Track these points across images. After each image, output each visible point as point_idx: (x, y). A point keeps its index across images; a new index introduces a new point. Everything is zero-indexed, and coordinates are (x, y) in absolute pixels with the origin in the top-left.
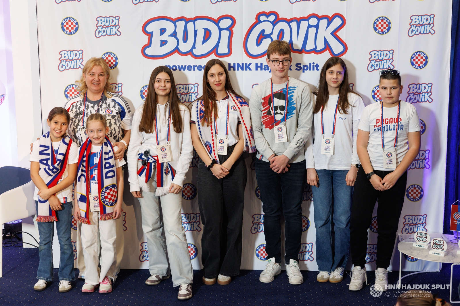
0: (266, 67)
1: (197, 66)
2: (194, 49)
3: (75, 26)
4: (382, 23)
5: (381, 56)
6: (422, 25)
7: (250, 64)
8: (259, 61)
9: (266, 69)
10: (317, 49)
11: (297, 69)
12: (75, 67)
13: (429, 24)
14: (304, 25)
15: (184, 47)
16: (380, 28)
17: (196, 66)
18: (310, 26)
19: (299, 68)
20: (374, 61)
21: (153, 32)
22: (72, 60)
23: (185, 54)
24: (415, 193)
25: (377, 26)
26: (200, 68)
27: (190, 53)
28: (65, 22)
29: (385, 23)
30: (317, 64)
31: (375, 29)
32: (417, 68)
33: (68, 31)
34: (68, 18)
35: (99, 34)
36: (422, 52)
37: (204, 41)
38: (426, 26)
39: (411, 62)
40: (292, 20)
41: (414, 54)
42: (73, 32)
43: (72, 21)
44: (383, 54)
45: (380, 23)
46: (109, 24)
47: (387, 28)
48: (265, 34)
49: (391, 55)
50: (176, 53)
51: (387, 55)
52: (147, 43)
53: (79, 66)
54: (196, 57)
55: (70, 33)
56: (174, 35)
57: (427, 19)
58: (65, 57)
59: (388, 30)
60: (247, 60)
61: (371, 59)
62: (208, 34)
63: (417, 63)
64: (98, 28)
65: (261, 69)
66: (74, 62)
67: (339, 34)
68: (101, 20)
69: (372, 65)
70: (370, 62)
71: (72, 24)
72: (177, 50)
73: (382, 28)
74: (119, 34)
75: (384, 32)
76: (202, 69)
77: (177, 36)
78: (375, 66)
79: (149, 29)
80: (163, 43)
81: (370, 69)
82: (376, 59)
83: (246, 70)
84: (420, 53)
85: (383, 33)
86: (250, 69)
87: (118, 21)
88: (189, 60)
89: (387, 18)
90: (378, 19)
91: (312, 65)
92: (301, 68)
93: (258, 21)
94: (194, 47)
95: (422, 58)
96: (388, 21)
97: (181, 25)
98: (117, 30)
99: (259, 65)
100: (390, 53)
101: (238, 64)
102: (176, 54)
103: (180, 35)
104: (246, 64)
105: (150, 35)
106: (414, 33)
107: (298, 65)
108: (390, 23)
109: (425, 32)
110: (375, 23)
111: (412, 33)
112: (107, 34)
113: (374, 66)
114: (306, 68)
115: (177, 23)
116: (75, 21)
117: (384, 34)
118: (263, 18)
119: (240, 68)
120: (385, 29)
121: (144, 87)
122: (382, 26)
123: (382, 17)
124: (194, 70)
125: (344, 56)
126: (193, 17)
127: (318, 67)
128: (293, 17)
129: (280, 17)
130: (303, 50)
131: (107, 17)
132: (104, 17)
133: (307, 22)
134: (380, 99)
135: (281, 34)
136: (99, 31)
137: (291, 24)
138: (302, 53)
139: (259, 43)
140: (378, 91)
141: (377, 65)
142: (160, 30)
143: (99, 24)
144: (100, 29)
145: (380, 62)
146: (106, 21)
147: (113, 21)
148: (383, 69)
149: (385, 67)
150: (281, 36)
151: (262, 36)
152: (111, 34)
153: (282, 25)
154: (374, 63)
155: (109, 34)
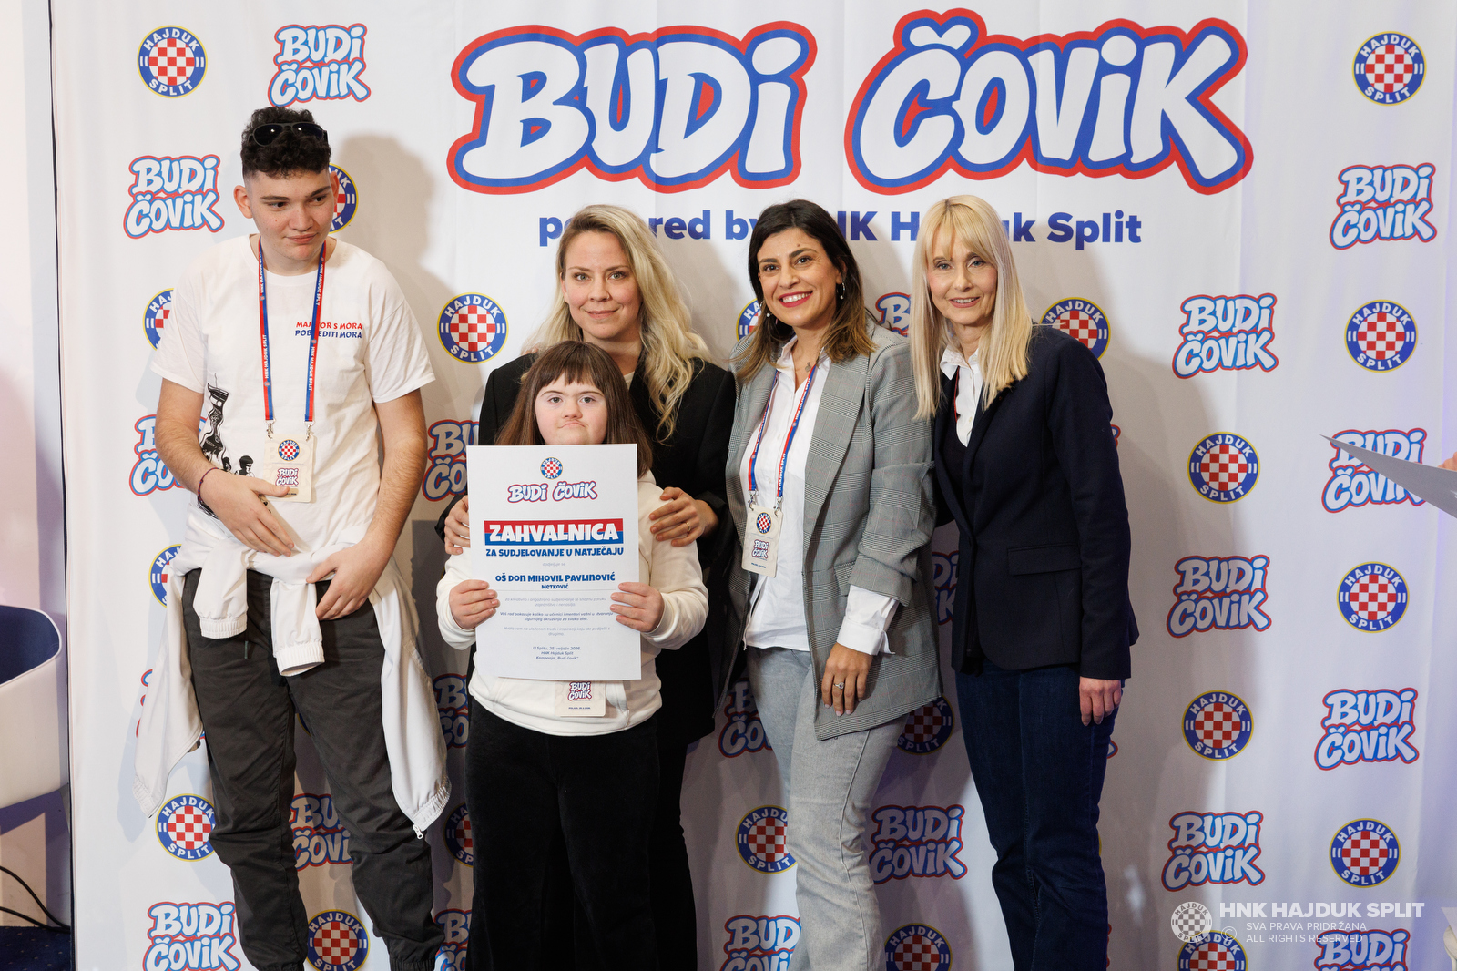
1: (664, 222)
2: (653, 157)
3: (190, 62)
4: (1390, 59)
5: (1383, 188)
7: (870, 215)
8: (905, 204)
10: (1135, 160)
11: (1052, 237)
12: (187, 223)
14: (1083, 62)
15: (616, 147)
16: (1380, 78)
17: (660, 221)
18: (1104, 69)
19: (1061, 233)
20: (1357, 207)
21: (493, 87)
22: (174, 195)
23: (616, 174)
25: (1370, 69)
26: (677, 228)
27: (637, 168)
28: (156, 45)
29: (1399, 59)
30: (1133, 218)
31: (1362, 83)
33: (164, 79)
34: (167, 31)
35: (283, 91)
37: (695, 122)
40: (1035, 45)
42: (182, 85)
43: (180, 44)
44: (1394, 180)
45: (1380, 59)
46: (325, 56)
47: (1407, 78)
48: (931, 97)
49: (1425, 182)
50: (585, 168)
51: (1406, 183)
52: (468, 130)
53: (203, 217)
54: (663, 185)
55: (174, 88)
56: (577, 98)
58: (150, 182)
59: (1414, 85)
60: (857, 199)
61: (1343, 201)
62: (707, 96)
64: (281, 71)
66: (185, 203)
67: (1218, 99)
68: (295, 39)
70: (1338, 210)
71: (181, 52)
72: (586, 158)
73: (1389, 78)
74: (361, 92)
76: (683, 232)
77: (589, 105)
78: (1361, 226)
79: (478, 74)
80: (534, 129)
81: (1340, 240)
82: (1363, 198)
83: (855, 237)
85: (1391, 96)
86: (871, 237)
87: (359, 41)
89: (1408, 40)
90: (1373, 42)
91: (1114, 220)
92: (1068, 233)
93: (903, 49)
94: (653, 145)
96: (1413, 50)
97: (604, 58)
98: (356, 78)
99: (905, 218)
100: (1419, 178)
102: (584, 173)
103: (600, 101)
104: (855, 216)
105: (483, 98)
107: (1060, 221)
108: (1419, 58)
110: (1360, 59)
112: (314, 94)
113: (1355, 226)
114: (1088, 232)
115: (589, 53)
116: (194, 44)
117: (1395, 101)
118: (921, 35)
120: (1402, 82)
121: (456, 302)
123: (1389, 36)
125: (1239, 185)
126: (651, 29)
127: (1138, 229)
128: (1042, 32)
129: (990, 33)
130: (1080, 163)
131: (318, 29)
132: (305, 29)
133: (1096, 52)
134: (1380, 355)
135: (994, 97)
136: (287, 80)
137: (1032, 59)
138: (1073, 173)
139: (905, 131)
140: (1372, 327)
141: (1367, 225)
142: (521, 80)
143: (288, 56)
144: (289, 75)
145: (1380, 212)
146: (311, 44)
147: (339, 43)
148: (1392, 237)
149: (1398, 233)
150: (992, 105)
151: (918, 107)
152: (332, 94)
153: (996, 64)
154: (1357, 215)
155: (324, 95)
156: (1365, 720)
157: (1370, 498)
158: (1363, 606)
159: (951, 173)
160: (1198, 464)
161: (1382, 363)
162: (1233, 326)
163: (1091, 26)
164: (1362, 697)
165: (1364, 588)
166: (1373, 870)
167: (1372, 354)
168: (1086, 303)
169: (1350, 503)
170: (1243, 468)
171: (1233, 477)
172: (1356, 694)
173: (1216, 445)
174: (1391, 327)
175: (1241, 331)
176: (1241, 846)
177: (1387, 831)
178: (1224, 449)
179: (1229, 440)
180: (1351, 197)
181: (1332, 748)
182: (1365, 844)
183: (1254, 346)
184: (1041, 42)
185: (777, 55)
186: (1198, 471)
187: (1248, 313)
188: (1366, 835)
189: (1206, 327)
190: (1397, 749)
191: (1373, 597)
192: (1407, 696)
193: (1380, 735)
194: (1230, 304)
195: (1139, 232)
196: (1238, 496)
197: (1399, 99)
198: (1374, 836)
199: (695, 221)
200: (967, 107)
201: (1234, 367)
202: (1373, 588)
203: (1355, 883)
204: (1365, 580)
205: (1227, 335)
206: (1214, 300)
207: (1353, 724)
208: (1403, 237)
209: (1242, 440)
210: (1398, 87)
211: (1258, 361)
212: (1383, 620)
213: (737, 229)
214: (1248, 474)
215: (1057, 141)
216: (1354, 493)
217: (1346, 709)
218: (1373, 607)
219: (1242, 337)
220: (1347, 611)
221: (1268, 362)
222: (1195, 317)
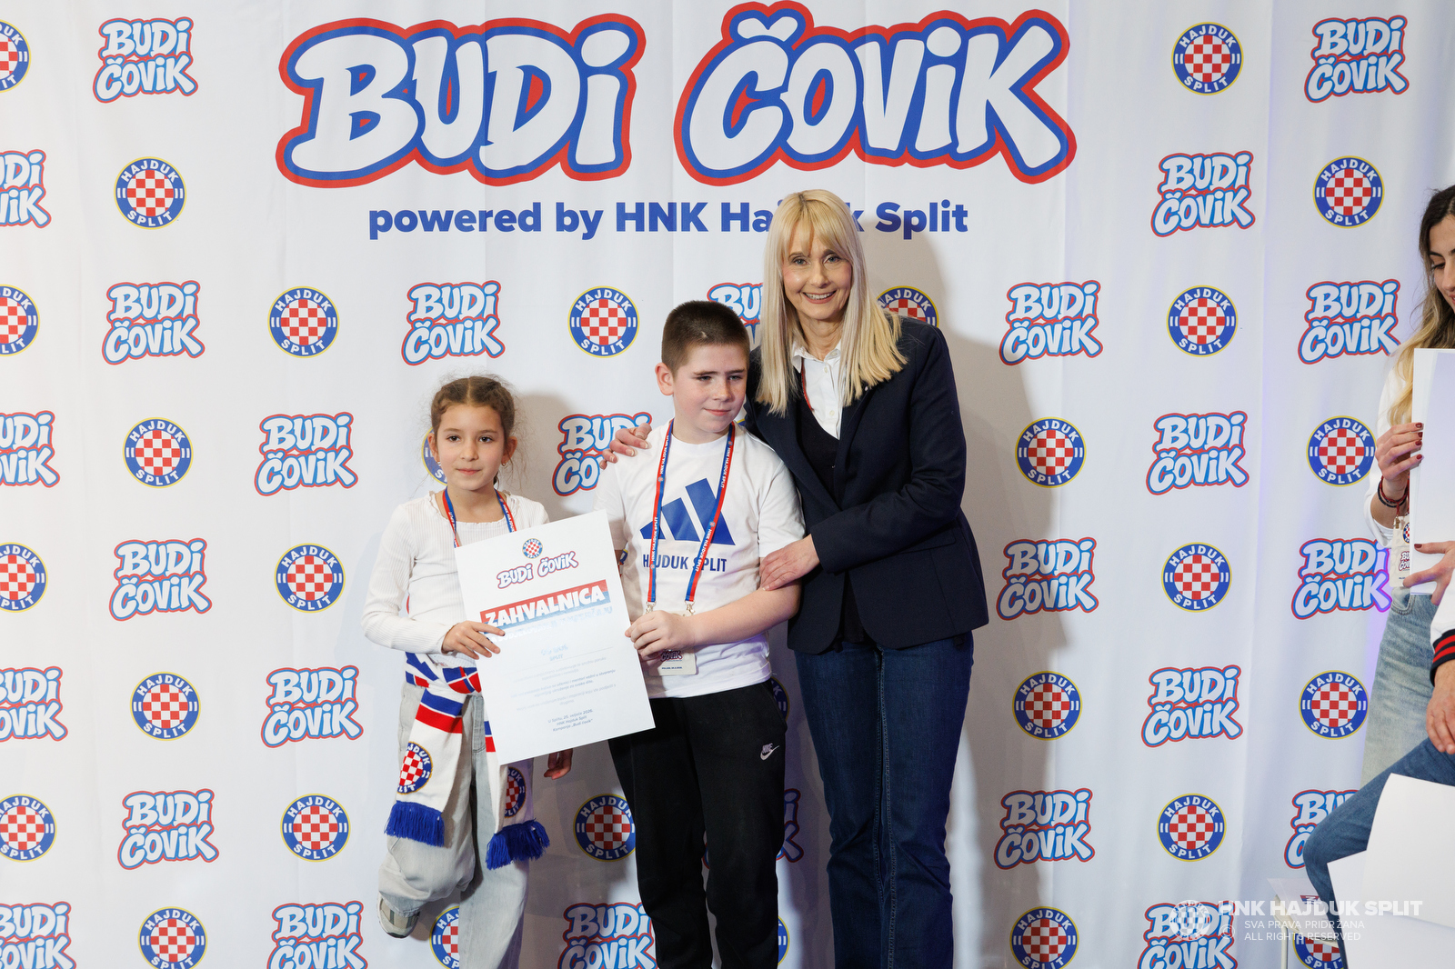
0: (764, 218)
1: (494, 215)
2: (483, 149)
3: (13, 56)
4: (1208, 49)
6: (1359, 58)
7: (701, 206)
8: (735, 194)
9: (763, 225)
10: (961, 149)
11: (881, 227)
12: (14, 219)
13: (1386, 53)
14: (909, 53)
15: (445, 140)
16: (1198, 68)
17: (490, 214)
18: (930, 60)
19: (889, 223)
20: (1178, 195)
21: (321, 80)
23: (446, 166)
24: (1334, 705)
25: (1189, 59)
26: (506, 221)
27: (468, 161)
29: (1217, 49)
30: (959, 208)
31: (1181, 73)
32: (1342, 224)
35: (109, 86)
36: (1360, 162)
37: (523, 116)
38: (1373, 60)
39: (1316, 198)
40: (862, 36)
41: (1328, 169)
42: (5, 79)
43: (2, 38)
44: (1213, 168)
45: (1198, 49)
46: (151, 49)
47: (1225, 67)
49: (1243, 170)
50: (414, 162)
51: (1225, 170)
52: (298, 124)
53: (29, 212)
54: (492, 177)
56: (406, 90)
57: (1379, 35)
59: (1232, 75)
60: (687, 190)
61: (1164, 189)
62: (536, 89)
63: (1339, 202)
64: (106, 65)
65: (745, 228)
66: (10, 198)
67: (1042, 89)
68: (120, 33)
69: (1170, 209)
70: (1160, 198)
71: (3, 47)
72: (415, 151)
73: (1207, 68)
74: (188, 86)
75: (1215, 84)
76: (514, 225)
77: (418, 98)
78: (1182, 213)
79: (307, 67)
80: (363, 123)
81: (1161, 227)
82: (1184, 186)
83: (686, 228)
84: (1351, 166)
85: (1209, 86)
86: (701, 227)
87: (185, 35)
88: (464, 192)
89: (1225, 30)
90: (1192, 32)
91: (940, 209)
92: (896, 221)
93: (731, 41)
94: (482, 138)
95: (1358, 183)
96: (1230, 41)
97: (432, 51)
98: (183, 72)
99: (735, 209)
100: (1238, 166)
101: (655, 208)
102: (413, 167)
103: (429, 93)
104: (685, 206)
105: (312, 91)
106: (1327, 86)
107: (888, 211)
108: (1236, 48)
109: (1371, 85)
110: (1179, 49)
111: (1320, 86)
112: (141, 88)
113: (1176, 213)
114: (915, 221)
115: (417, 46)
116: (16, 38)
117: (1214, 91)
118: (749, 27)
119: (660, 223)
120: (1220, 71)
121: (287, 296)
122: (1208, 59)
123: (1207, 26)
124: (483, 228)
125: (1063, 174)
126: (479, 22)
127: (964, 218)
128: (867, 25)
129: (816, 25)
130: (906, 153)
131: (143, 23)
132: (131, 23)
133: (921, 43)
134: (1202, 340)
135: (821, 89)
136: (112, 75)
137: (857, 51)
138: (900, 163)
139: (733, 123)
140: (1193, 312)
141: (1188, 212)
142: (349, 74)
143: (113, 50)
144: (114, 69)
145: (1200, 199)
146: (137, 38)
147: (165, 36)
148: (1212, 224)
149: (1217, 219)
150: (819, 97)
151: (747, 98)
152: (158, 88)
153: (823, 56)
154: (1178, 202)
155: (151, 89)
156: (1191, 697)
157: (1192, 480)
158: (1188, 586)
159: (780, 164)
160: (1025, 449)
161: (1204, 347)
162: (1059, 312)
163: (916, 18)
164: (1187, 675)
165: (1188, 568)
166: (1199, 844)
167: (1193, 339)
168: (914, 292)
169: (1173, 485)
170: (1069, 452)
171: (1060, 462)
172: (1181, 672)
173: (1043, 430)
174: (1212, 312)
175: (1066, 318)
176: (1071, 823)
177: (1213, 805)
178: (1051, 434)
179: (1056, 425)
180: (1172, 185)
181: (1159, 726)
182: (1192, 819)
183: (1079, 332)
184: (867, 33)
185: (605, 47)
186: (1025, 456)
187: (1072, 300)
188: (1192, 810)
189: (1032, 315)
190: (1221, 725)
191: (1197, 577)
192: (1231, 673)
193: (1205, 712)
194: (1055, 291)
195: (966, 221)
196: (1065, 480)
197: (1217, 88)
198: (1200, 811)
199: (525, 214)
200: (795, 100)
201: (1060, 353)
202: (1197, 568)
203: (1182, 857)
204: (1189, 560)
205: (1052, 322)
206: (1039, 287)
207: (1179, 702)
208: (1223, 224)
209: (1068, 425)
210: (1216, 76)
211: (1083, 348)
212: (1206, 599)
213: (567, 221)
214: (1074, 458)
215: (884, 131)
216: (1177, 475)
217: (1171, 687)
218: (1197, 586)
219: (1067, 324)
220: (1171, 591)
221: (1093, 348)
222: (1021, 305)
